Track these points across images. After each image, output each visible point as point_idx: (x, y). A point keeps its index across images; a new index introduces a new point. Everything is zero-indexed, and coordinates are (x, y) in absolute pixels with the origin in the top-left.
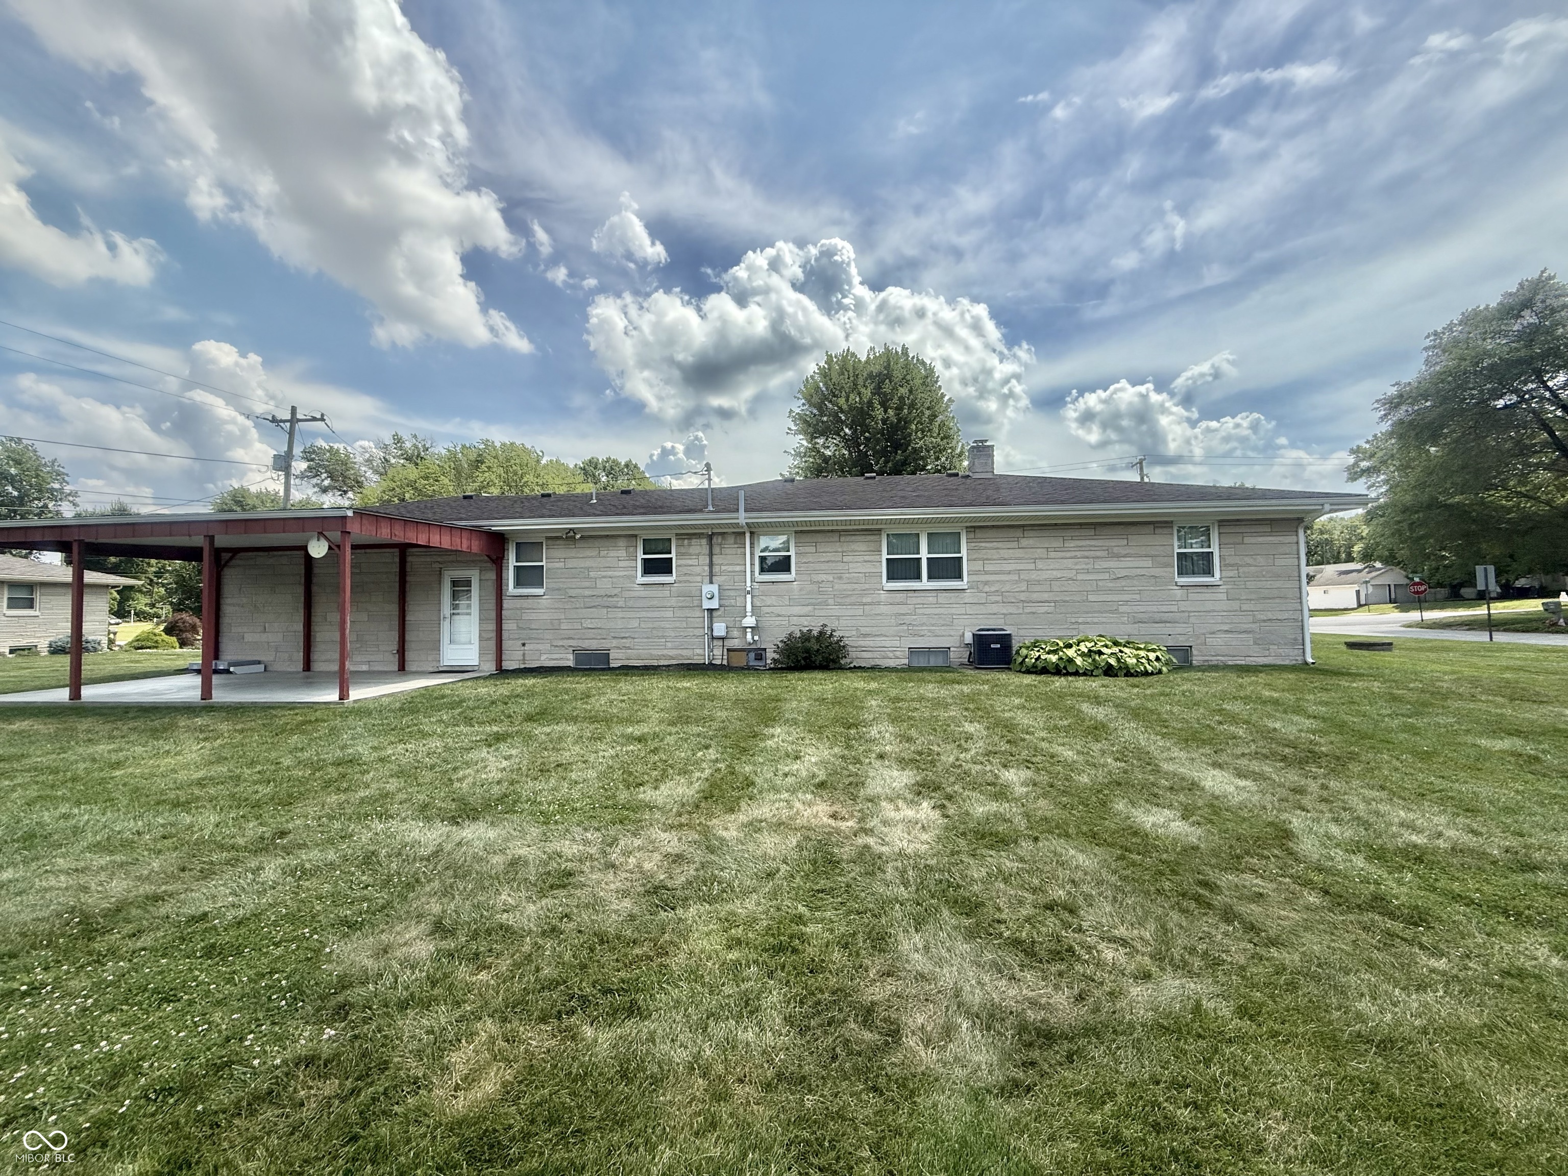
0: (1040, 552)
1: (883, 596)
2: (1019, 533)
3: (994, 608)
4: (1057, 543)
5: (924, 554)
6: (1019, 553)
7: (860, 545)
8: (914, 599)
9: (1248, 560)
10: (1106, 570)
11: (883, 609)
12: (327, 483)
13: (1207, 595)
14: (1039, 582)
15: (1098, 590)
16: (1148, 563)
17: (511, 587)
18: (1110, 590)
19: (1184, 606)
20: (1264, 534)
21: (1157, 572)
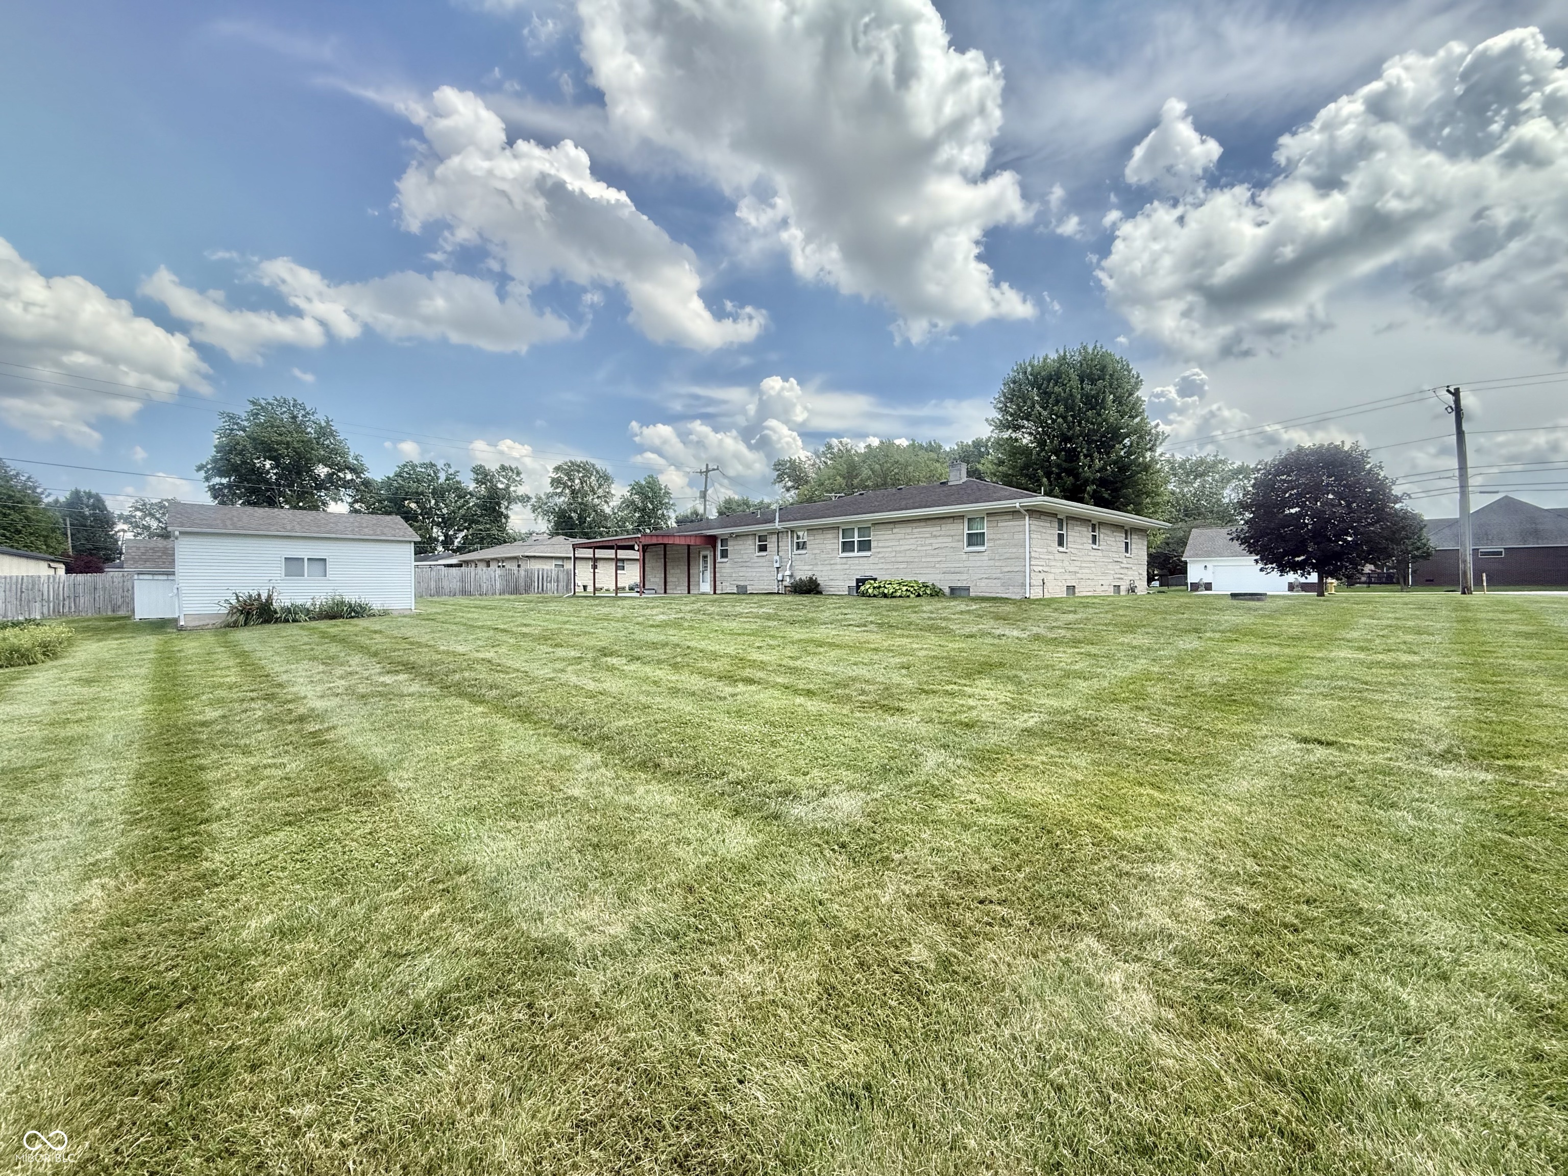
0: (902, 536)
1: (838, 560)
2: (891, 526)
3: (881, 566)
4: (909, 530)
5: (856, 539)
6: (892, 536)
7: (830, 535)
8: (850, 561)
9: (999, 536)
10: (931, 544)
11: (838, 567)
12: (790, 484)
13: (978, 557)
14: (900, 552)
15: (926, 556)
16: (950, 539)
17: (719, 559)
18: (933, 556)
19: (967, 564)
20: (1009, 520)
21: (954, 545)
